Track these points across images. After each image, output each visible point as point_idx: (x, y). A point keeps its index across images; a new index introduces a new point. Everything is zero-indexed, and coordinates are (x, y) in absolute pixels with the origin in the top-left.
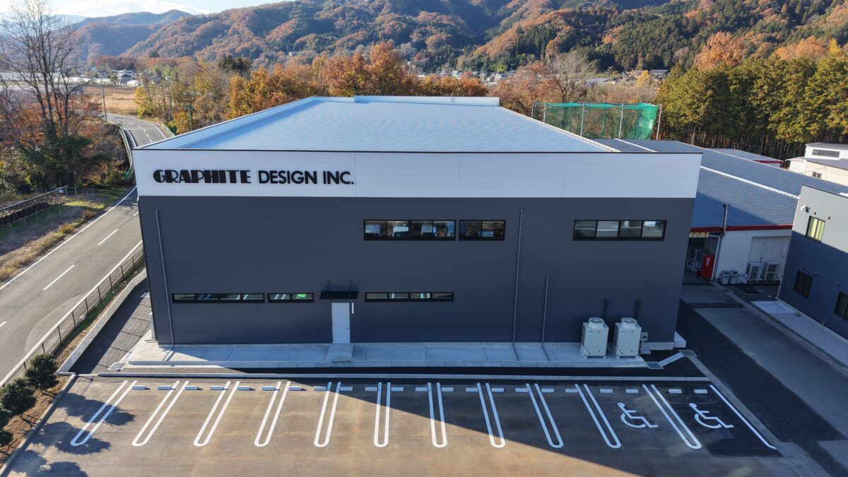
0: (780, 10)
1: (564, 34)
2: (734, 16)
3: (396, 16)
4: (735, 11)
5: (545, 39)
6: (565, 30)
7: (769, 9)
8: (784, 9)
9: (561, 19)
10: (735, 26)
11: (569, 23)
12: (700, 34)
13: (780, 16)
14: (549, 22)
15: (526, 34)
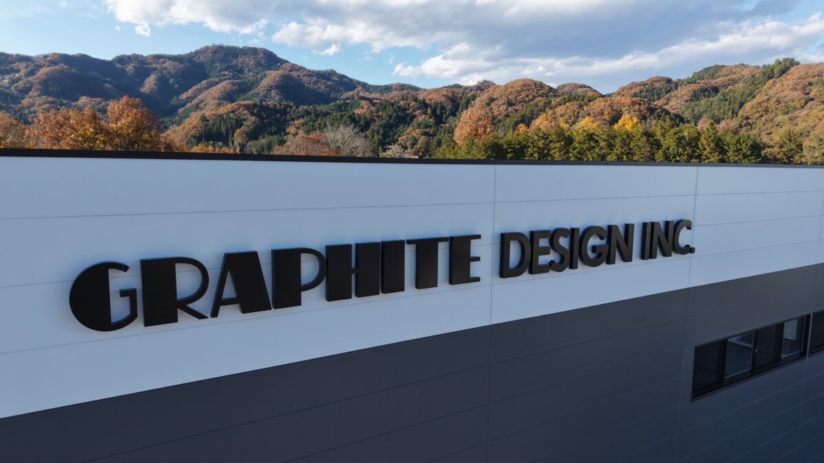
0: (427, 111)
1: (250, 123)
2: (395, 114)
3: (50, 99)
4: (395, 111)
5: (231, 127)
6: (250, 121)
7: (419, 111)
8: (429, 111)
9: (244, 110)
10: (397, 123)
11: (252, 114)
12: (371, 128)
13: (428, 116)
14: (233, 112)
15: (211, 122)
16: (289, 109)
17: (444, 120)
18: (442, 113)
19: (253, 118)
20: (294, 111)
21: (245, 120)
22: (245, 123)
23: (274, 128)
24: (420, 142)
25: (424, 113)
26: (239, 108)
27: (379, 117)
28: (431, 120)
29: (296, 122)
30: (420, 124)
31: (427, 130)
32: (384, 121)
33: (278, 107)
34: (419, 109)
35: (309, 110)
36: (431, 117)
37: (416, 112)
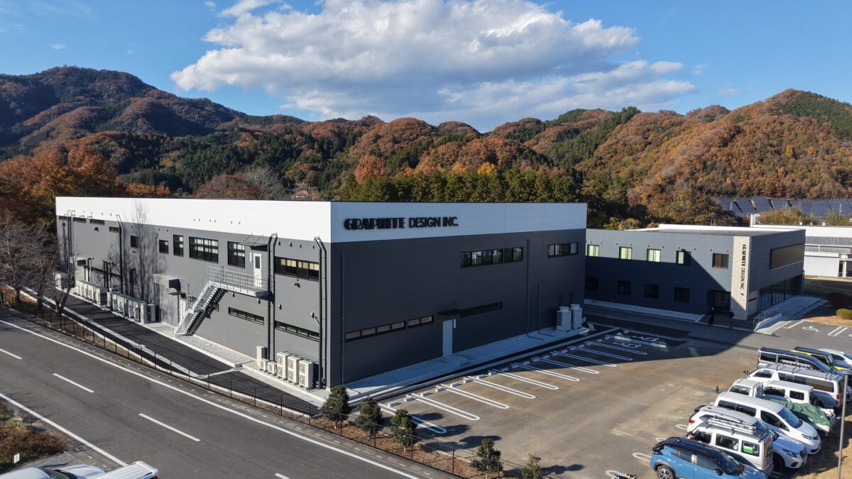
0: (314, 146)
1: (119, 155)
2: (280, 148)
4: (280, 145)
6: (119, 152)
8: (316, 146)
9: (110, 141)
10: (283, 157)
11: (121, 145)
13: (315, 150)
14: (97, 143)
16: (162, 141)
17: (331, 155)
18: (329, 148)
19: (123, 149)
20: (169, 143)
21: (113, 151)
22: (113, 155)
23: (147, 161)
24: (308, 176)
25: (311, 148)
26: (105, 139)
27: (263, 150)
28: (319, 155)
29: (171, 154)
30: (308, 159)
31: (316, 165)
32: (269, 154)
33: (149, 138)
34: (305, 143)
35: (185, 141)
36: (318, 152)
37: (303, 146)
